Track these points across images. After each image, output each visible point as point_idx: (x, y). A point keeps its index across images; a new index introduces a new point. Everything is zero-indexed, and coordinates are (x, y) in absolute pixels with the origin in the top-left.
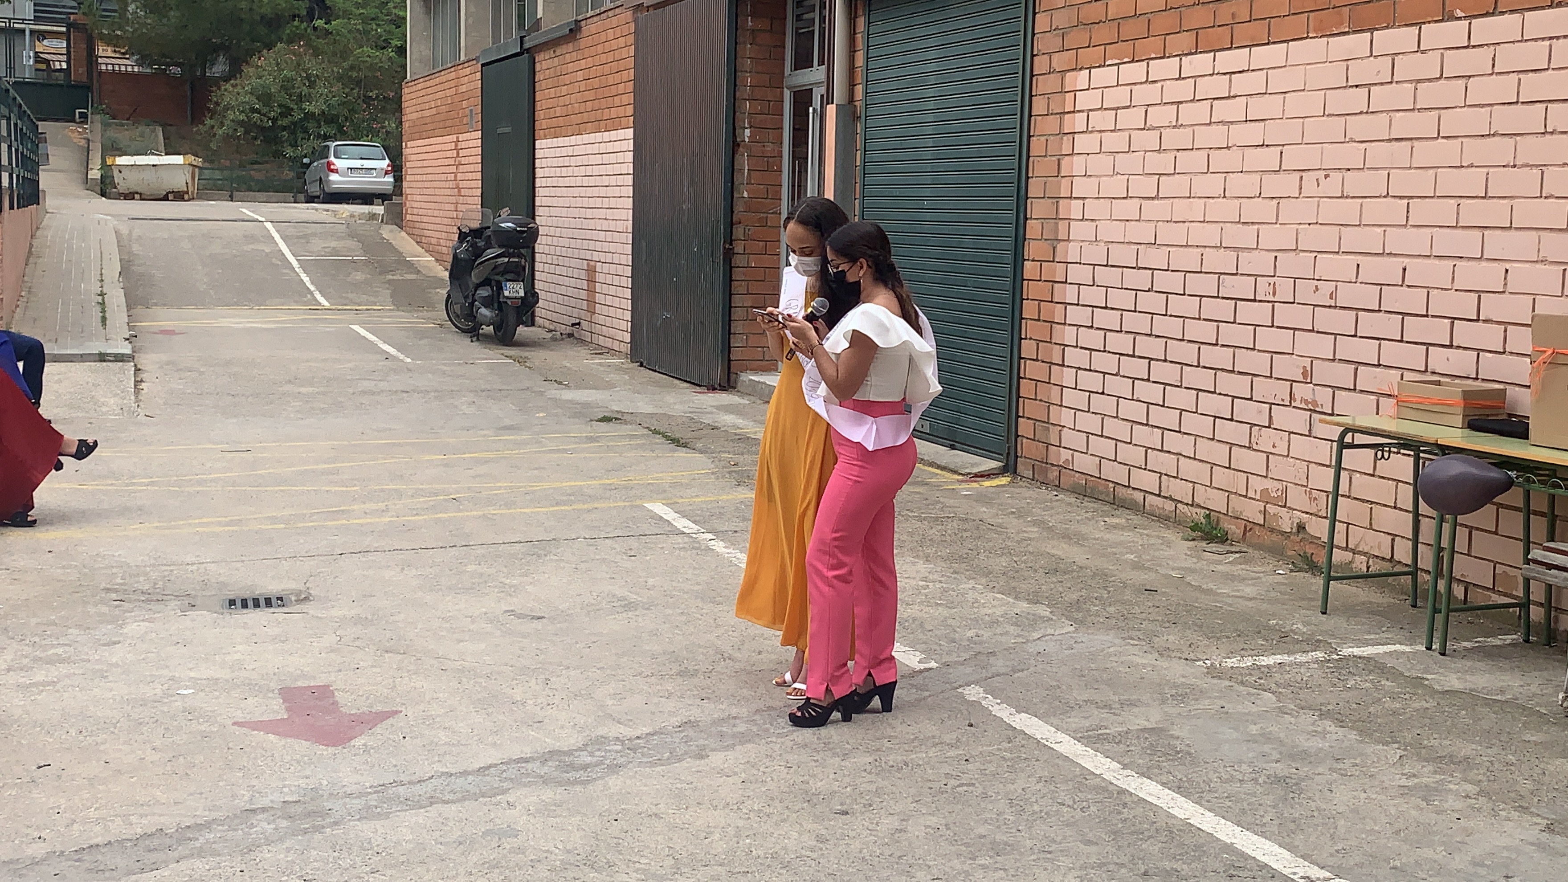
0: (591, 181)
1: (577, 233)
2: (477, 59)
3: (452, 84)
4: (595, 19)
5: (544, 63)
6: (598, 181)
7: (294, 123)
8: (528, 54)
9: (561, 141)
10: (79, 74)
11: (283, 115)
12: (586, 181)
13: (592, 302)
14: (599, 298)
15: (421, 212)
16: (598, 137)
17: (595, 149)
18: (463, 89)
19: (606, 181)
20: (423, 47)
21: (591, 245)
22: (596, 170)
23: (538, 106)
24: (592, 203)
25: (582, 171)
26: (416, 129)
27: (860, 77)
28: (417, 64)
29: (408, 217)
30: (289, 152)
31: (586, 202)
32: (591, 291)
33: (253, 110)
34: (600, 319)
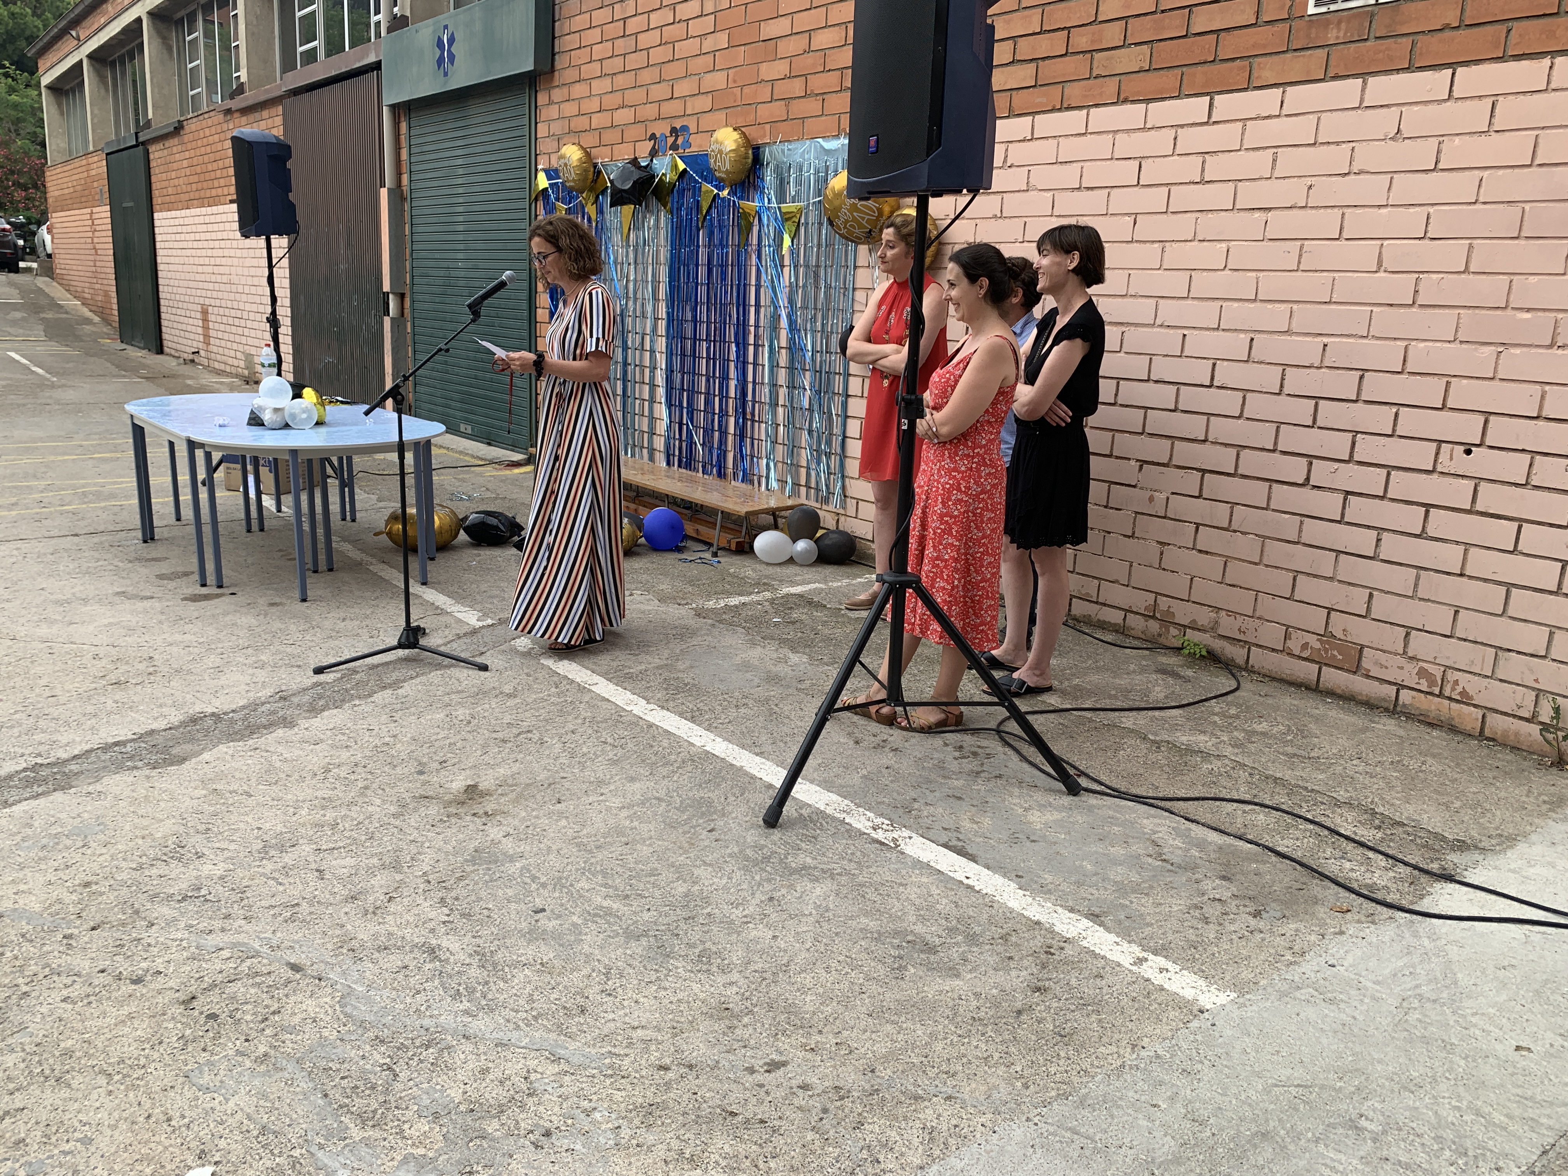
0: (200, 245)
1: (192, 284)
2: (102, 150)
3: (84, 169)
4: (194, 120)
5: (156, 153)
6: (205, 244)
8: (143, 145)
9: (173, 213)
12: (195, 244)
13: (207, 336)
14: (212, 333)
15: (67, 267)
16: (203, 210)
17: (201, 220)
18: (93, 173)
19: (211, 244)
20: (59, 141)
21: (202, 293)
22: (203, 236)
23: (154, 187)
24: (202, 261)
26: (58, 204)
27: (405, 168)
28: (55, 154)
29: (58, 271)
31: (197, 261)
32: (206, 328)
34: (215, 349)
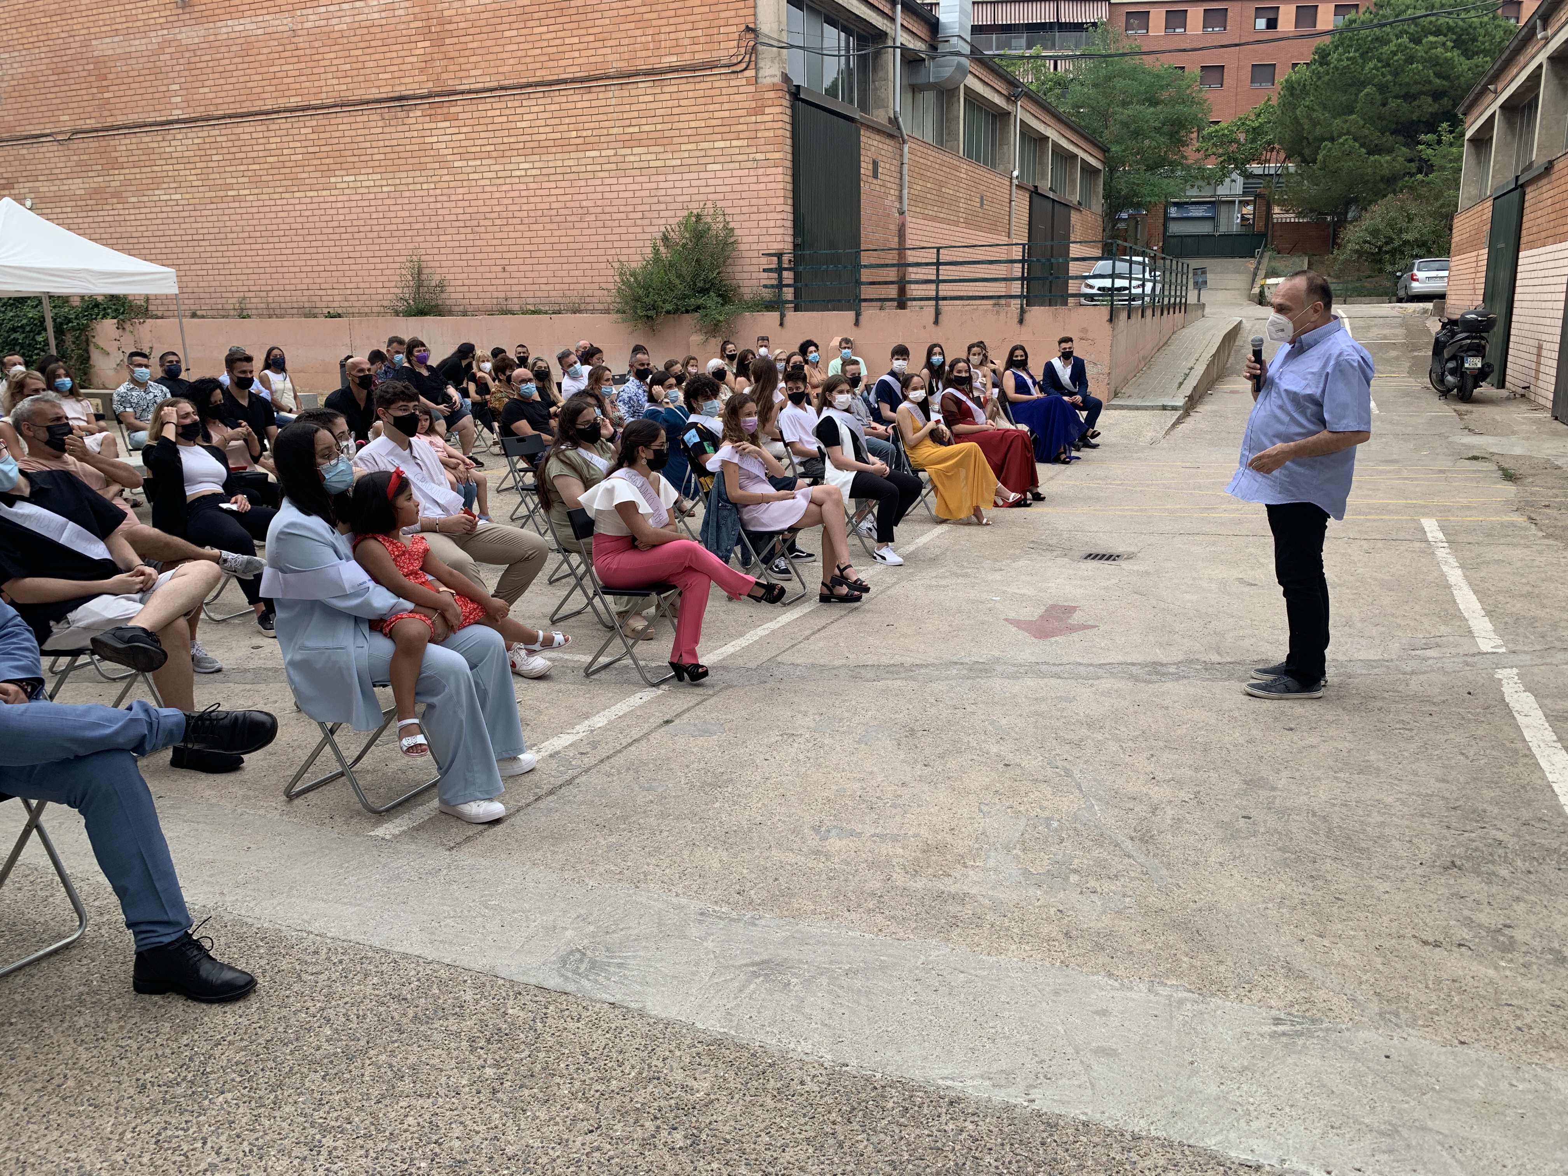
0: (1547, 281)
1: (1535, 320)
2: (1493, 195)
3: (1479, 214)
5: (1531, 195)
7: (1395, 249)
8: (1521, 187)
9: (1534, 252)
10: (1260, 226)
11: (1387, 243)
12: (1544, 281)
13: (1537, 371)
14: (1542, 368)
17: (1552, 256)
18: (1483, 217)
20: (1472, 189)
21: (1541, 328)
22: (1551, 273)
23: (1524, 226)
25: (1542, 274)
26: (1458, 248)
28: (1464, 203)
30: (1389, 268)
31: (1542, 297)
32: (1538, 363)
33: (1365, 242)
34: (1539, 383)
